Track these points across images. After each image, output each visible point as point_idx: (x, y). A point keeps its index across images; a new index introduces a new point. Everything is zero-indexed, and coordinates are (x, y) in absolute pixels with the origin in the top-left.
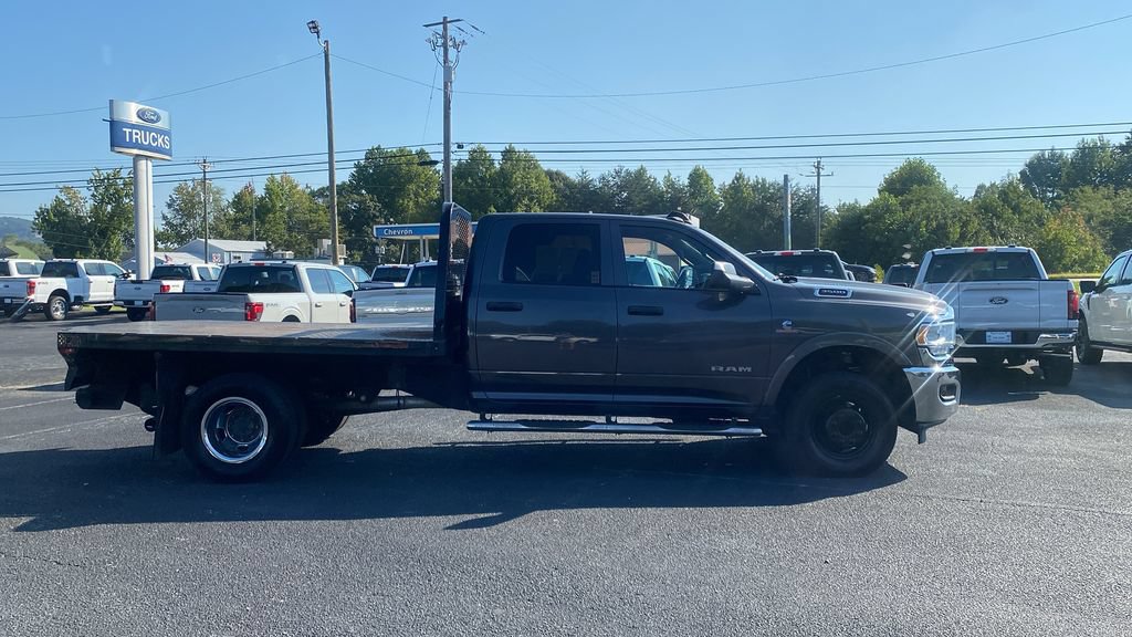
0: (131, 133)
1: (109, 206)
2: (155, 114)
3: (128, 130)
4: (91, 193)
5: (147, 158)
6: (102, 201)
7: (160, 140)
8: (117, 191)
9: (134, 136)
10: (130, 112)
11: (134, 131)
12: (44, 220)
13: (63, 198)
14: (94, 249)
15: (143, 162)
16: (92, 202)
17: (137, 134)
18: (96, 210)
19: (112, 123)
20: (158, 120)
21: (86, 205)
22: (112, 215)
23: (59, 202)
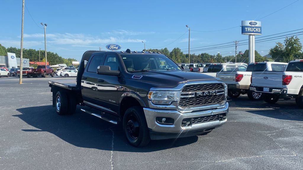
0: (247, 29)
1: (290, 47)
2: (255, 23)
3: (246, 28)
4: (285, 44)
5: (253, 35)
6: (288, 46)
7: (257, 30)
8: (292, 43)
9: (248, 30)
10: (247, 24)
11: (248, 28)
12: (272, 52)
13: (278, 46)
14: (285, 59)
15: (252, 36)
16: (285, 46)
17: (249, 29)
18: (286, 48)
19: (242, 27)
20: (256, 24)
21: (284, 48)
22: (290, 50)
23: (277, 47)
